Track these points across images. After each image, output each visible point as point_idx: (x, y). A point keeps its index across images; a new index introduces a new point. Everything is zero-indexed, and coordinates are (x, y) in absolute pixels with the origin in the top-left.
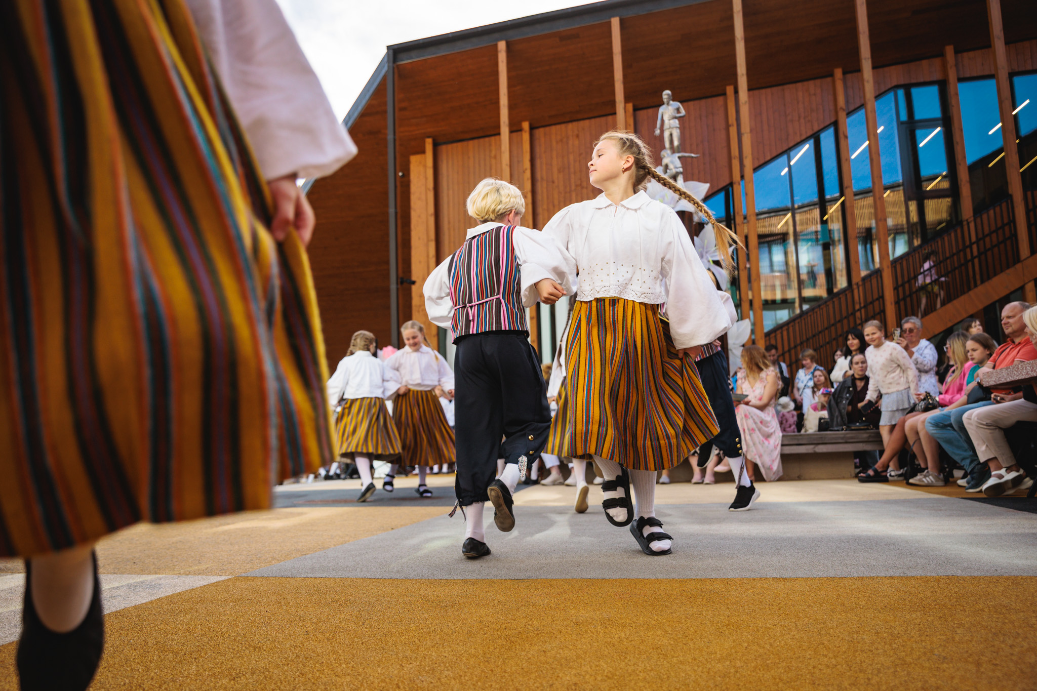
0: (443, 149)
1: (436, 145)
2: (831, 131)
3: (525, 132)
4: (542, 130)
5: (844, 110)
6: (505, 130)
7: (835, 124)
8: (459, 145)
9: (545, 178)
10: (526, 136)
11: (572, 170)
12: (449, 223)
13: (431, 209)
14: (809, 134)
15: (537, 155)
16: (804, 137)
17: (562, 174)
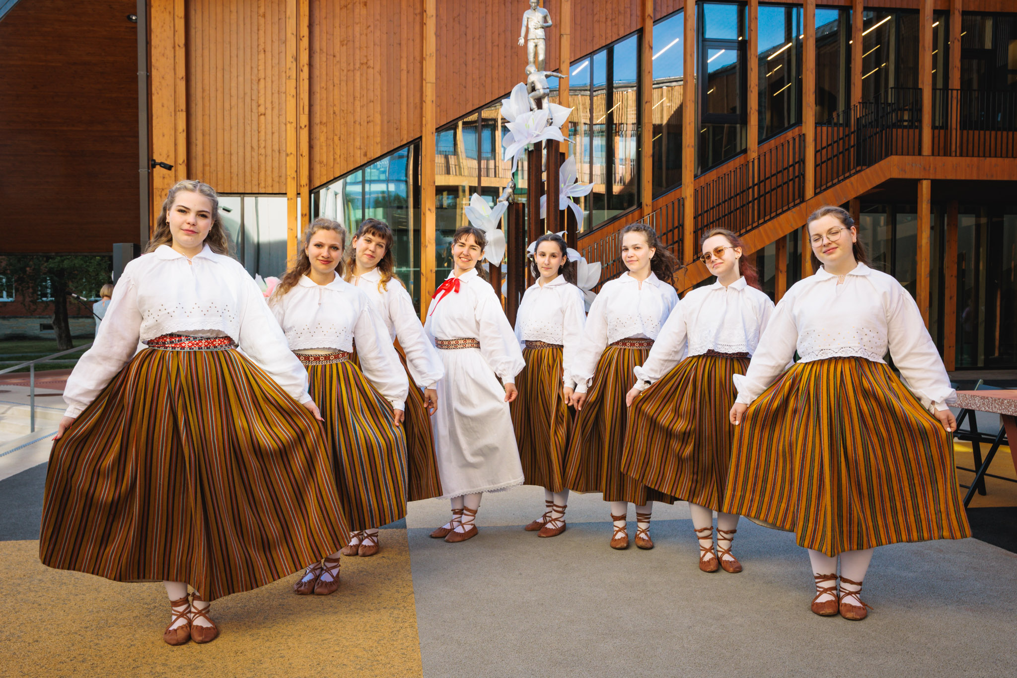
2: (634, 39)
5: (651, 16)
7: (641, 33)
9: (325, 50)
11: (357, 44)
12: (203, 91)
13: (182, 72)
15: (317, 21)
17: (345, 47)
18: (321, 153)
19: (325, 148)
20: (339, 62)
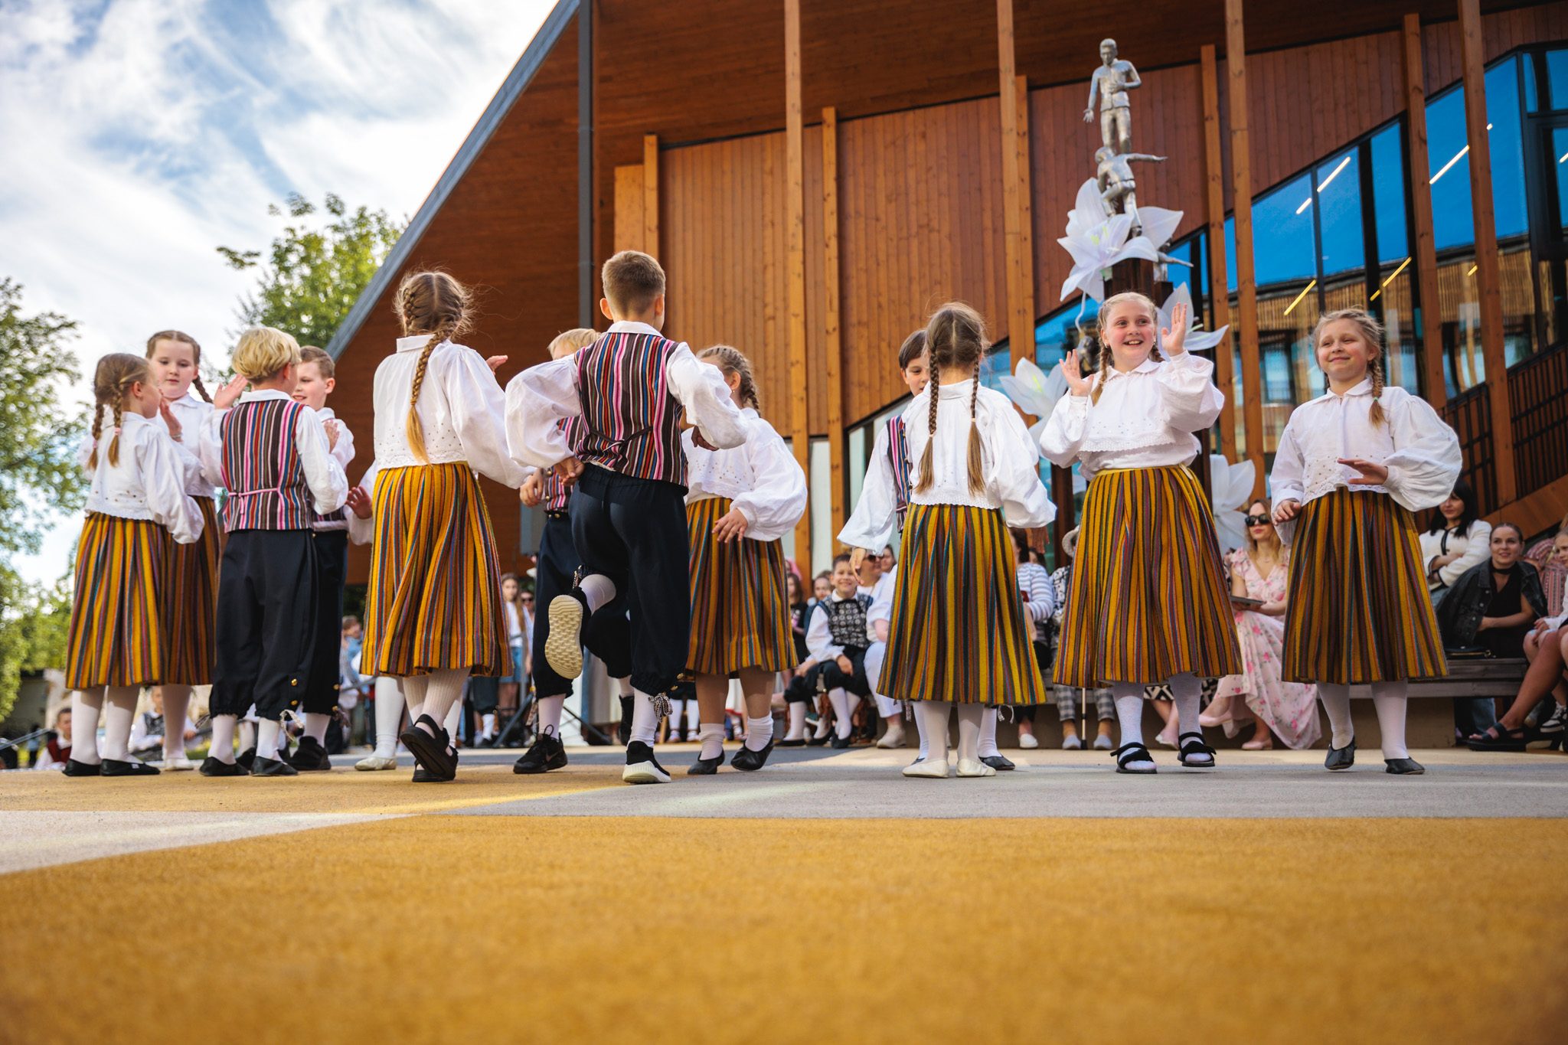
0: (677, 154)
1: (663, 148)
2: (1393, 133)
3: (829, 126)
4: (858, 123)
5: (1421, 91)
6: (794, 120)
7: (1404, 119)
8: (707, 147)
9: (863, 212)
10: (829, 134)
11: (912, 198)
12: (685, 290)
14: (1353, 137)
15: (850, 170)
16: (1343, 142)
17: (893, 204)
18: (859, 371)
19: (866, 361)
20: (886, 228)
